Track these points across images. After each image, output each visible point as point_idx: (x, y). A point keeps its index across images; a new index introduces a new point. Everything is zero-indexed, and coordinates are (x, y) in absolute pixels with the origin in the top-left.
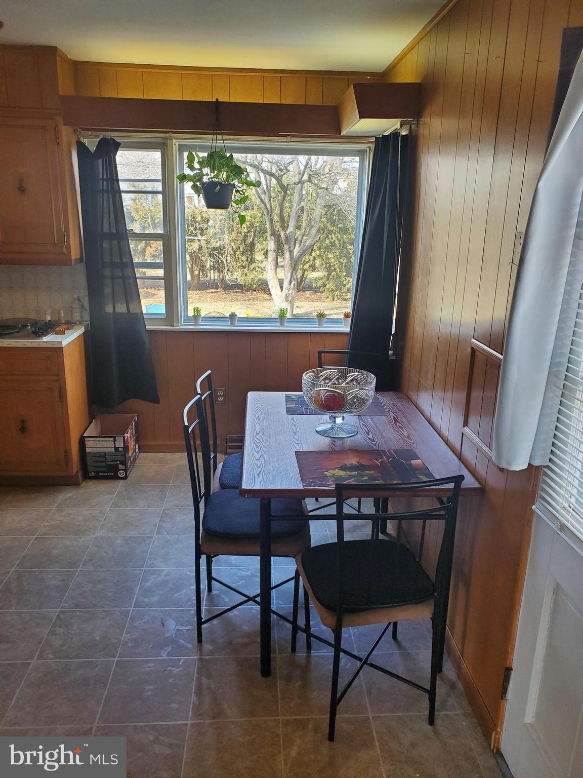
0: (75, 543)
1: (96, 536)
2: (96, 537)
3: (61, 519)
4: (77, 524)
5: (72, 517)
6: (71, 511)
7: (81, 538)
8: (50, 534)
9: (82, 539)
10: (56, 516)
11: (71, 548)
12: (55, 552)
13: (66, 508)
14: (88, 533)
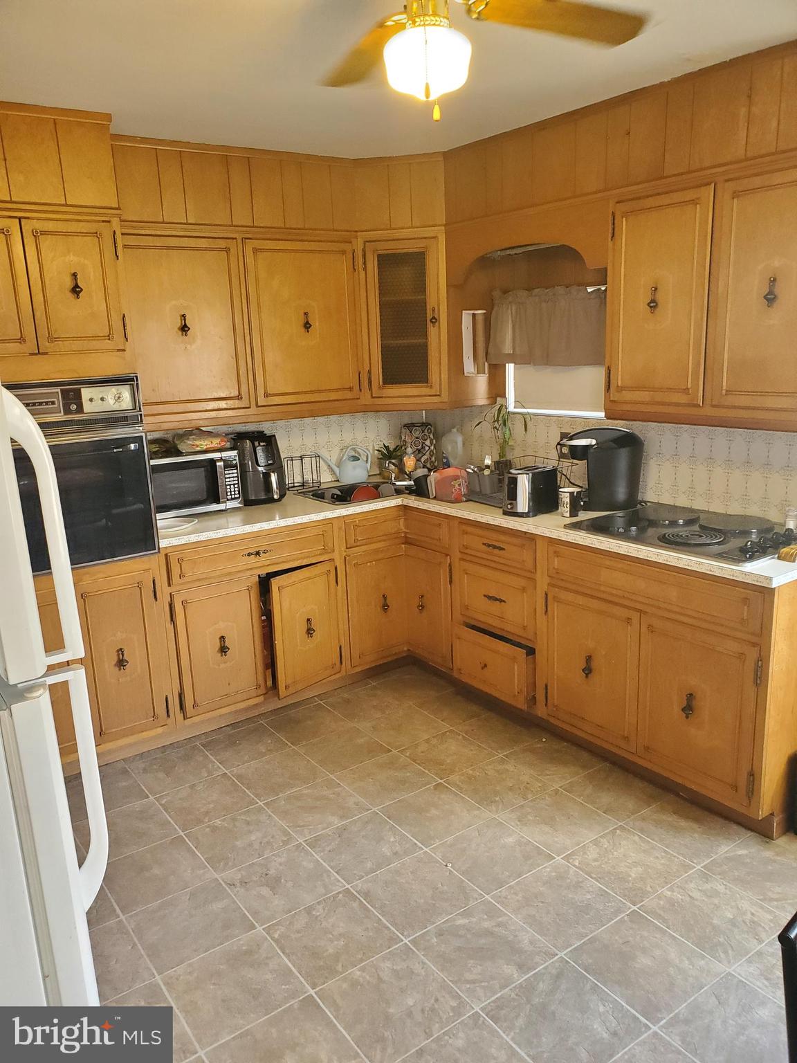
0: (686, 964)
1: (731, 970)
2: (729, 974)
3: (696, 894)
4: (715, 921)
5: (716, 901)
6: (721, 888)
7: (703, 957)
8: (659, 917)
9: (703, 962)
10: (692, 885)
11: (672, 971)
12: (643, 961)
13: (718, 877)
14: (722, 955)
